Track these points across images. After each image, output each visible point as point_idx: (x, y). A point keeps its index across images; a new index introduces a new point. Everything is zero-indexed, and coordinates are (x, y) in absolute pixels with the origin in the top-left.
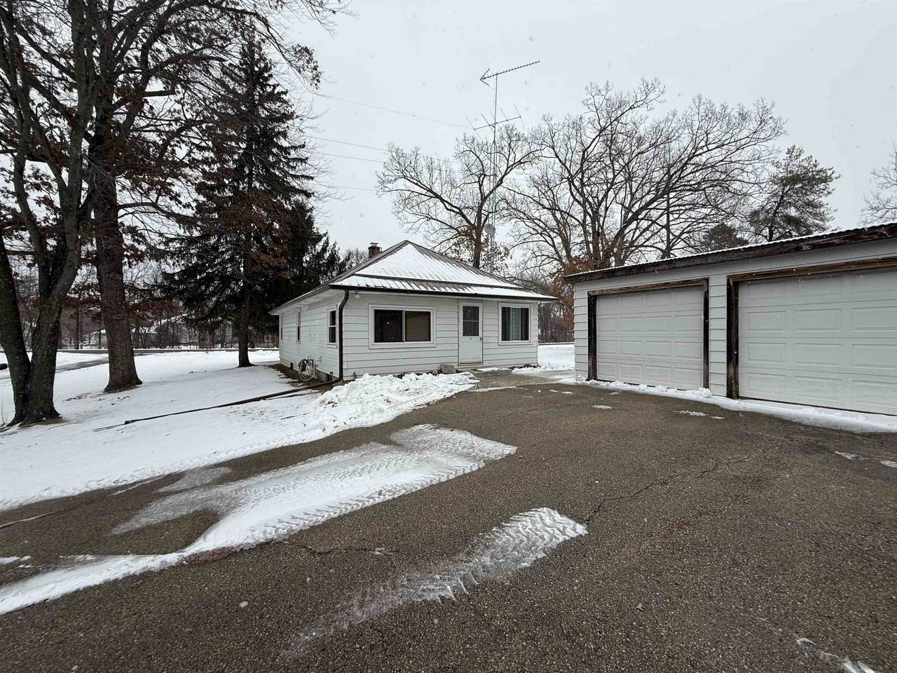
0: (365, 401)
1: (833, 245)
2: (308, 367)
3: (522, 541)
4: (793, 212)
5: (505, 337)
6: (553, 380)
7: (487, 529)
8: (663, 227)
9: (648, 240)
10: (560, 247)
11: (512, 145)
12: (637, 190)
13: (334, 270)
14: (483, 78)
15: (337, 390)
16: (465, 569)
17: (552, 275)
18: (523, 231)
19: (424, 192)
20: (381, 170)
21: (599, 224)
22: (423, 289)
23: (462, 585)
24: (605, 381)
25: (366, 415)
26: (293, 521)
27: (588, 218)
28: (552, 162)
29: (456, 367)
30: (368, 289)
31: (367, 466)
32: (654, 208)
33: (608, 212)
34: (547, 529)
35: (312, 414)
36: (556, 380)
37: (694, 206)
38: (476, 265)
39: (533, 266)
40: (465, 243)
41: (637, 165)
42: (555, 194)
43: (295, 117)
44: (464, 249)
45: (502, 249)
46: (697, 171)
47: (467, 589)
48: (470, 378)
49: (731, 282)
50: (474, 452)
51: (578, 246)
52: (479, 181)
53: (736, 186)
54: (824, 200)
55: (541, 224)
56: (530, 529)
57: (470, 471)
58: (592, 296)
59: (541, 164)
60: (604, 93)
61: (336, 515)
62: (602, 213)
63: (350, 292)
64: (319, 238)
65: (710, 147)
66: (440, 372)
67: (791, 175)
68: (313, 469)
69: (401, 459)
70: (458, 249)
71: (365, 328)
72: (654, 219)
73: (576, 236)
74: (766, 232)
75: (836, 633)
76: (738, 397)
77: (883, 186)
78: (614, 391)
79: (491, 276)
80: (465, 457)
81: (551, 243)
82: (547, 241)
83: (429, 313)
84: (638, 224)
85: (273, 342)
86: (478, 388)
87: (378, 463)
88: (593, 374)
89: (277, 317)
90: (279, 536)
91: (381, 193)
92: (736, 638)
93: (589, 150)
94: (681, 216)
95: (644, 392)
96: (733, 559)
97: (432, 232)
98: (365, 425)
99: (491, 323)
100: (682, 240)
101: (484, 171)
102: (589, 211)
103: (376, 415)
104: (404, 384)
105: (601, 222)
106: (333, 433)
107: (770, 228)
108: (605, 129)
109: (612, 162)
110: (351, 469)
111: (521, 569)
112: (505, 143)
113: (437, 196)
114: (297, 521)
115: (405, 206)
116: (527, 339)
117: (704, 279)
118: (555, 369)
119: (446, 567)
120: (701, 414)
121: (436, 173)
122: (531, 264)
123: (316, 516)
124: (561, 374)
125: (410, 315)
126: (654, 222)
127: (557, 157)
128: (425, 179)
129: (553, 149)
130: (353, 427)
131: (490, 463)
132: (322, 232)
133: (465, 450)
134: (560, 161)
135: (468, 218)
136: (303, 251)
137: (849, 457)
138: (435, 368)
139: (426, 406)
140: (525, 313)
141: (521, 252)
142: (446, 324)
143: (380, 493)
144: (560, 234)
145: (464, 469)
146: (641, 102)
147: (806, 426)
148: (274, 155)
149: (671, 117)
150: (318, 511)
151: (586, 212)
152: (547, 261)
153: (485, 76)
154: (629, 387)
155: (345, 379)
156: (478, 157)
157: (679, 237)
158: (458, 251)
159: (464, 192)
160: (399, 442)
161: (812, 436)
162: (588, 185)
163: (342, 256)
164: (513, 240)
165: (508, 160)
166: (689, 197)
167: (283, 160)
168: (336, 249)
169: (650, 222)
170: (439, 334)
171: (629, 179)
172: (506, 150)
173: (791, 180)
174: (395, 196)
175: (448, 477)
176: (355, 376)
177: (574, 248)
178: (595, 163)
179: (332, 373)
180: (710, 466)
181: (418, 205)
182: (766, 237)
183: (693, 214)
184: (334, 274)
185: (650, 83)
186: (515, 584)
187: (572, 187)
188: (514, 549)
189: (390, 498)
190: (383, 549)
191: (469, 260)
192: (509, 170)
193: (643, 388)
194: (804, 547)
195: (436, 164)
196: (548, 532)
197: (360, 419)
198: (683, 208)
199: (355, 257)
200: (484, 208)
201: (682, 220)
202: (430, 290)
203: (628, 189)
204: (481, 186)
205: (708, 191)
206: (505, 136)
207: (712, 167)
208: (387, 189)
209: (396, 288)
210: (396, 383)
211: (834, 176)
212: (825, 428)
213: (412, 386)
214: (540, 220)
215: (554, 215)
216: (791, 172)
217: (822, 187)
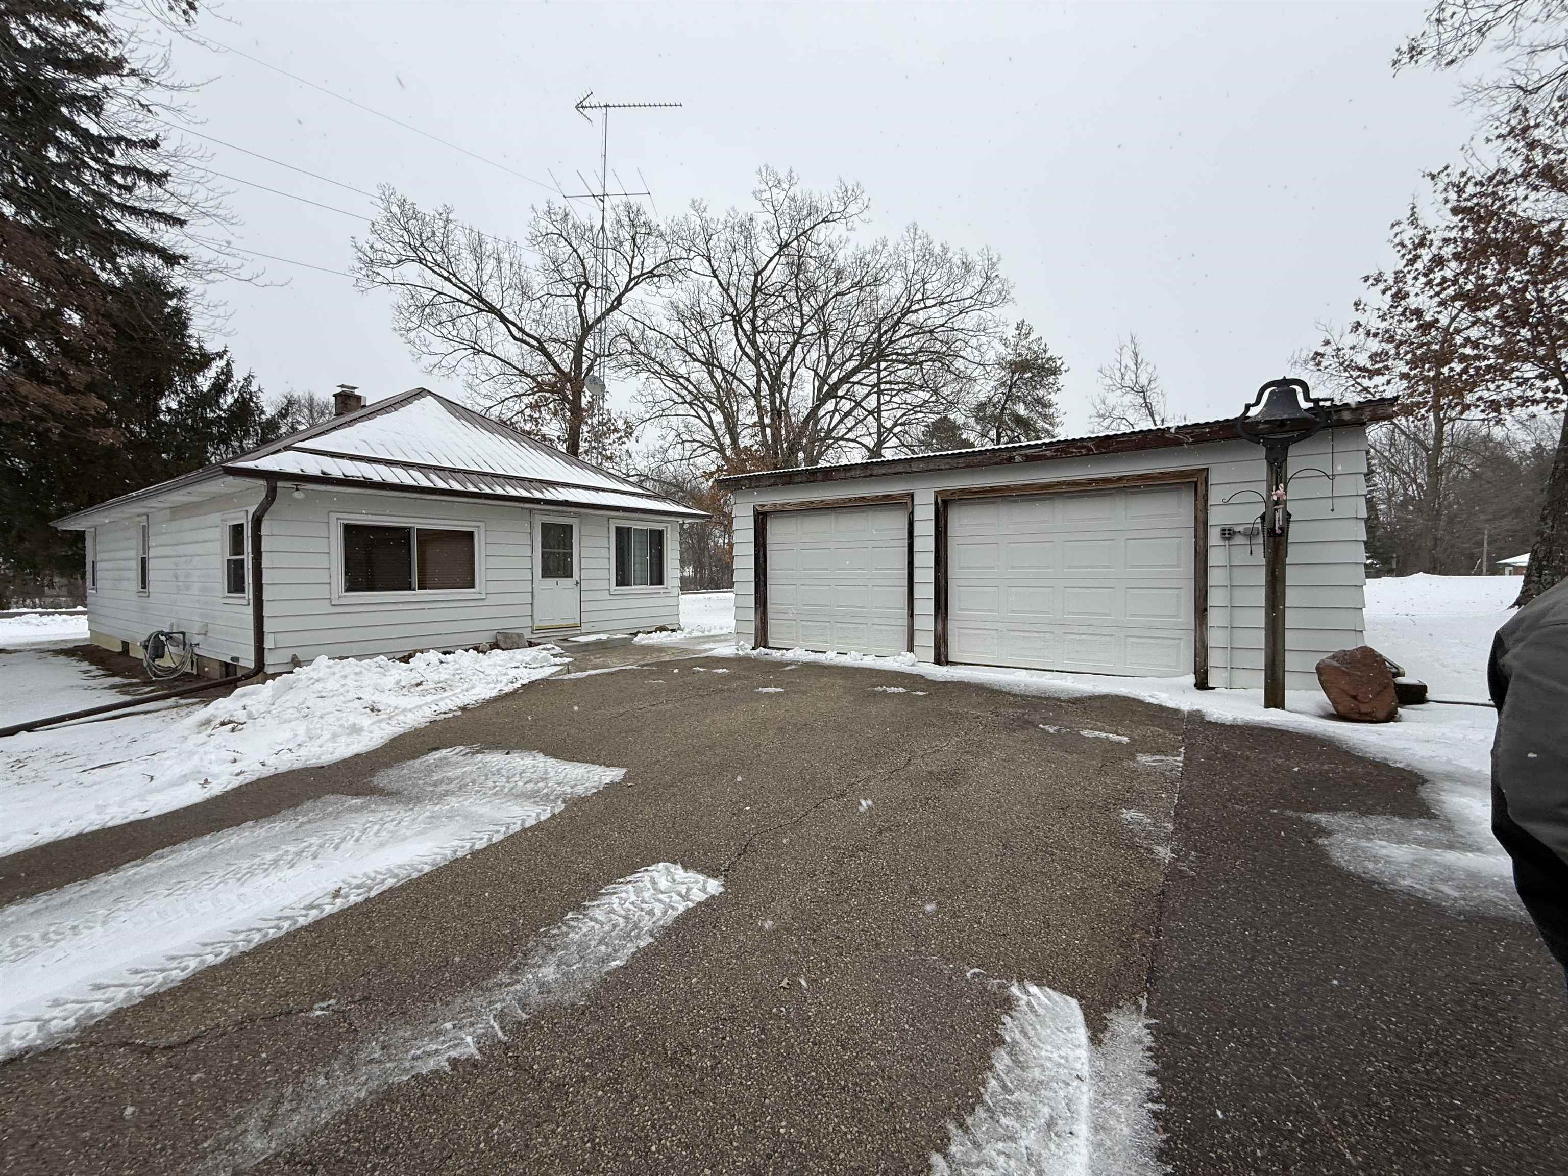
0: (318, 714)
1: (1045, 458)
2: (170, 649)
3: (615, 926)
4: (1021, 410)
5: (623, 580)
6: (701, 652)
7: (555, 918)
8: (871, 413)
9: (850, 430)
10: (722, 430)
11: (638, 242)
12: (834, 352)
13: (247, 434)
14: (580, 106)
15: (244, 695)
16: (506, 999)
17: (708, 475)
18: (661, 394)
19: (466, 297)
20: (365, 237)
21: (781, 398)
22: (456, 486)
23: (497, 1027)
24: (779, 649)
25: (319, 742)
26: (99, 995)
27: (763, 385)
28: (707, 284)
29: (527, 635)
30: (325, 479)
31: (310, 845)
32: (858, 383)
33: (795, 381)
34: (661, 896)
35: (172, 753)
36: (706, 651)
37: (910, 386)
38: (573, 449)
39: (677, 457)
40: (551, 406)
41: (836, 312)
42: (713, 338)
43: (126, 71)
44: (548, 417)
45: (620, 424)
46: (912, 335)
47: (504, 1033)
48: (555, 656)
49: (939, 501)
50: (546, 786)
51: (749, 431)
52: (577, 295)
53: (959, 364)
54: (1053, 397)
55: (691, 388)
56: (633, 903)
57: (534, 822)
58: (761, 513)
59: (688, 284)
60: (785, 186)
61: (220, 959)
62: (787, 381)
63: (279, 484)
64: (205, 360)
65: (929, 302)
66: (495, 646)
67: (1019, 359)
68: (164, 872)
69: (393, 820)
70: (537, 415)
71: (323, 561)
72: (859, 399)
73: (747, 414)
74: (993, 433)
75: (1009, 952)
76: (948, 663)
77: (1109, 389)
78: (791, 664)
79: (598, 469)
80: (529, 798)
81: (706, 420)
82: (699, 418)
83: (471, 535)
84: (837, 403)
85: (70, 594)
86: (569, 672)
87: (337, 835)
88: (762, 639)
89: (80, 536)
90: (51, 1037)
91: (365, 283)
92: (900, 991)
93: (766, 274)
94: (894, 399)
95: (833, 663)
96: (912, 886)
97: (484, 378)
98: (313, 762)
99: (594, 554)
100: (895, 435)
101: (585, 277)
102: (766, 374)
103: (343, 739)
104: (414, 674)
105: (785, 395)
106: (229, 787)
107: (998, 428)
108: (787, 245)
109: (799, 300)
110: (269, 856)
111: (608, 973)
112: (625, 234)
113: (492, 310)
114: (109, 993)
115: (424, 319)
116: (661, 583)
117: (908, 494)
118: (707, 634)
119: (468, 1004)
120: (901, 690)
121: (490, 266)
122: (675, 453)
123: (162, 971)
124: (715, 642)
125: (428, 537)
126: (858, 404)
127: (716, 276)
128: (467, 269)
129: (709, 261)
130: (282, 769)
131: (575, 804)
132: (211, 347)
133: (530, 786)
134: (720, 284)
135: (557, 359)
136: (161, 387)
137: (1051, 731)
138: (485, 639)
139: (460, 713)
140: (657, 538)
141: (659, 432)
142: (506, 555)
143: (337, 894)
144: (721, 407)
145: (523, 821)
146: (838, 215)
147: (1015, 696)
148: (61, 146)
149: (879, 247)
150: (173, 958)
151: (759, 375)
152: (699, 451)
153: (584, 103)
154: (812, 657)
155: (270, 670)
156: (575, 250)
157: (890, 430)
158: (536, 420)
159: (549, 311)
160: (394, 787)
161: (1019, 707)
162: (763, 332)
163: (269, 409)
164: (643, 409)
165: (630, 266)
166: (904, 372)
167: (92, 164)
168: (253, 388)
169: (853, 404)
170: (492, 575)
171: (824, 333)
172: (627, 246)
173: (1020, 366)
174: (398, 295)
175: (490, 839)
176: (296, 662)
177: (743, 433)
178: (773, 298)
179: (237, 659)
180: (902, 762)
181: (453, 320)
182: (993, 440)
183: (909, 398)
184: (249, 443)
185: (850, 188)
186: (594, 998)
187: (740, 331)
188: (600, 943)
189: (360, 899)
190: (332, 1002)
191: (559, 438)
192: (633, 283)
193: (831, 657)
194: (991, 852)
195: (489, 247)
196: (660, 901)
197: (303, 752)
198: (896, 387)
199: (306, 412)
200: (586, 345)
201: (895, 406)
202: (471, 488)
203: (823, 348)
204: (580, 304)
205: (927, 366)
206: (625, 221)
207: (931, 332)
208: (380, 279)
209: (397, 481)
210: (394, 671)
211: (1063, 367)
212: (1034, 697)
213: (432, 677)
214: (688, 380)
215: (712, 377)
216: (1020, 355)
217: (1051, 381)
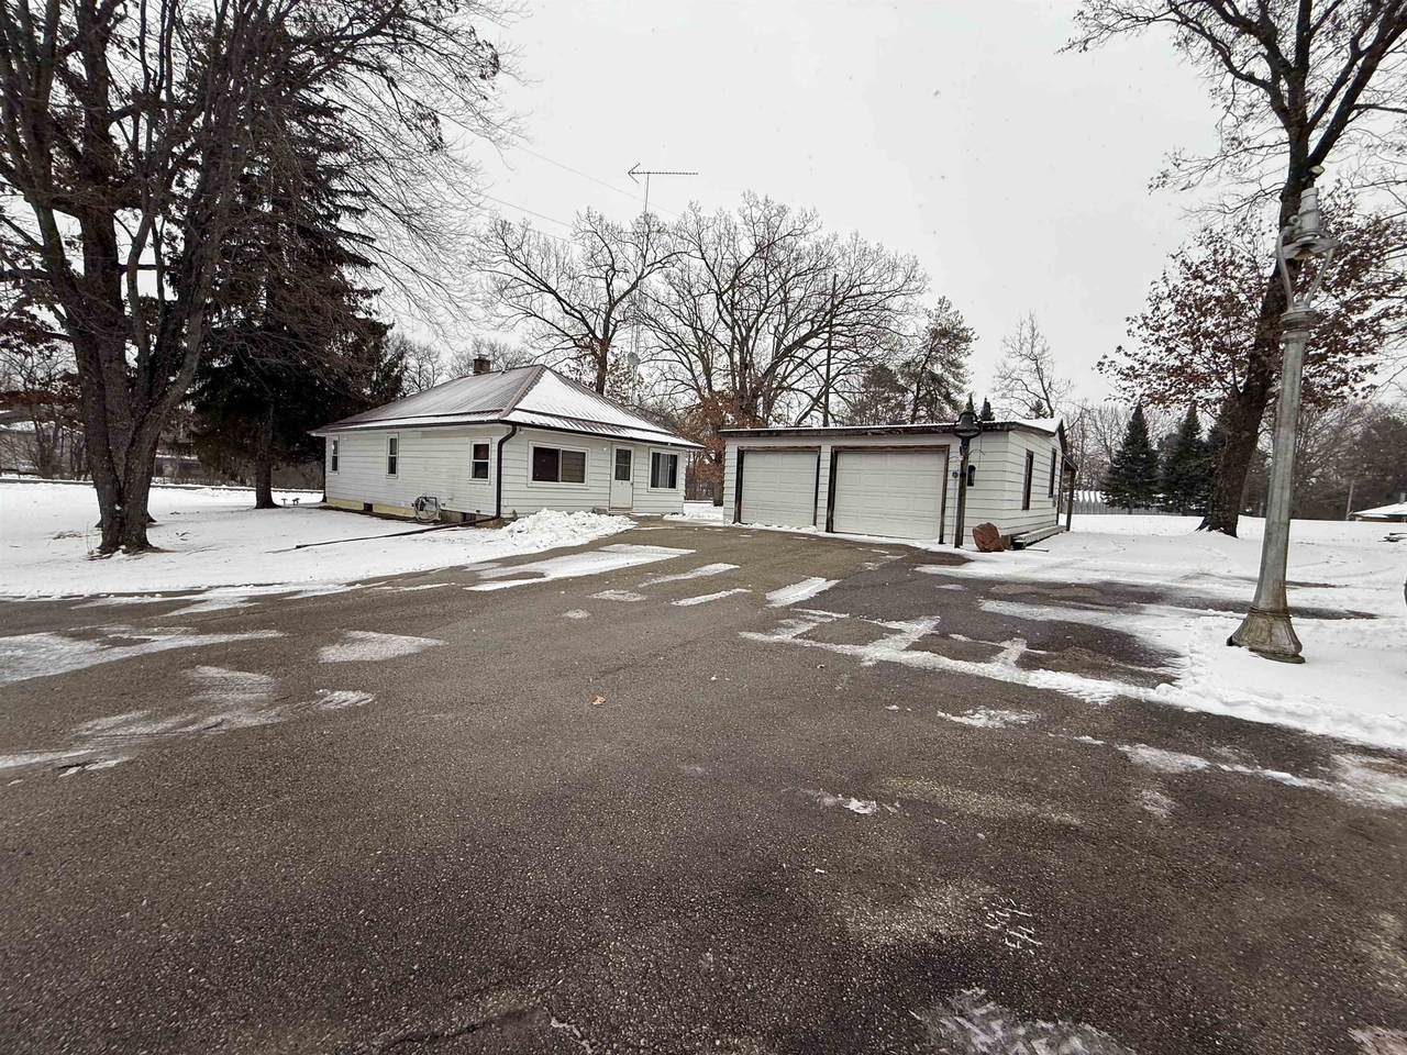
2: (427, 506)
4: (938, 369)
5: (655, 483)
6: (704, 524)
10: (699, 373)
14: (631, 173)
17: (688, 410)
19: (533, 281)
21: (748, 351)
24: (747, 523)
27: (736, 344)
29: (608, 510)
30: (532, 425)
36: (706, 524)
39: (661, 392)
48: (630, 521)
49: (833, 451)
50: (669, 552)
51: (722, 379)
52: (606, 278)
54: (963, 360)
55: (677, 340)
58: (742, 451)
60: (762, 207)
63: (517, 427)
67: (940, 328)
71: (524, 465)
76: (833, 531)
77: (1010, 355)
78: (753, 531)
80: (665, 554)
81: (688, 366)
82: (682, 362)
83: (584, 454)
86: (640, 527)
88: (738, 517)
99: (641, 467)
101: (613, 265)
102: (738, 336)
104: (579, 520)
105: (750, 349)
113: (551, 291)
116: (674, 487)
117: (819, 447)
120: (810, 541)
125: (567, 454)
130: (559, 546)
134: (707, 266)
135: (592, 326)
140: (674, 459)
142: (600, 465)
144: (701, 357)
151: (734, 338)
152: (680, 388)
153: (634, 171)
154: (764, 527)
155: (504, 517)
156: (606, 245)
160: (611, 551)
165: (645, 257)
170: (593, 477)
171: (785, 301)
172: (643, 242)
173: (939, 334)
176: (514, 514)
177: (716, 380)
179: (478, 511)
187: (721, 304)
191: (592, 383)
202: (589, 430)
203: (783, 312)
204: (609, 285)
209: (558, 426)
211: (974, 336)
214: (676, 335)
216: (940, 325)
217: (964, 347)
